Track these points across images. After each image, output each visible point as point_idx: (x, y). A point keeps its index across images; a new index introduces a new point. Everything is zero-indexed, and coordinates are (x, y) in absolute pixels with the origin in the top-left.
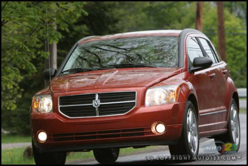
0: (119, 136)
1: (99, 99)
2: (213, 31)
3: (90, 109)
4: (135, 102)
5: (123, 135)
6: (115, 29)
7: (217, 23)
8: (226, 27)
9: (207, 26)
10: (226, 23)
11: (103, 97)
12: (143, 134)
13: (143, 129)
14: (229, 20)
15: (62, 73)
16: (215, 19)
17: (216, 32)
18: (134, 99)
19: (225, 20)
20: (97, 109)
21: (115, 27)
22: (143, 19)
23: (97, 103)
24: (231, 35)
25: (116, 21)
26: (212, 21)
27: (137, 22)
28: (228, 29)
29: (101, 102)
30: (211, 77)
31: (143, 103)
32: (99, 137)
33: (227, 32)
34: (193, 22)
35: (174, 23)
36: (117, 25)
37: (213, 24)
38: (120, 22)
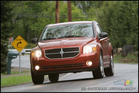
0: (72, 67)
1: (63, 51)
2: (65, 16)
3: (59, 55)
4: (79, 52)
5: (74, 66)
6: (10, 14)
7: (67, 11)
8: (72, 13)
9: (62, 13)
10: (72, 11)
11: (64, 50)
12: (83, 66)
13: (83, 64)
14: (74, 10)
15: (42, 40)
16: (66, 9)
17: (67, 16)
18: (79, 51)
19: (72, 9)
20: (62, 55)
21: (10, 13)
22: (26, 9)
23: (62, 52)
24: (75, 18)
25: (11, 10)
26: (65, 10)
27: (23, 10)
28: (73, 14)
29: (64, 52)
30: (105, 42)
31: (82, 52)
32: (64, 67)
33: (73, 16)
34: (54, 11)
35: (43, 11)
36: (11, 12)
37: (65, 12)
38: (13, 10)
